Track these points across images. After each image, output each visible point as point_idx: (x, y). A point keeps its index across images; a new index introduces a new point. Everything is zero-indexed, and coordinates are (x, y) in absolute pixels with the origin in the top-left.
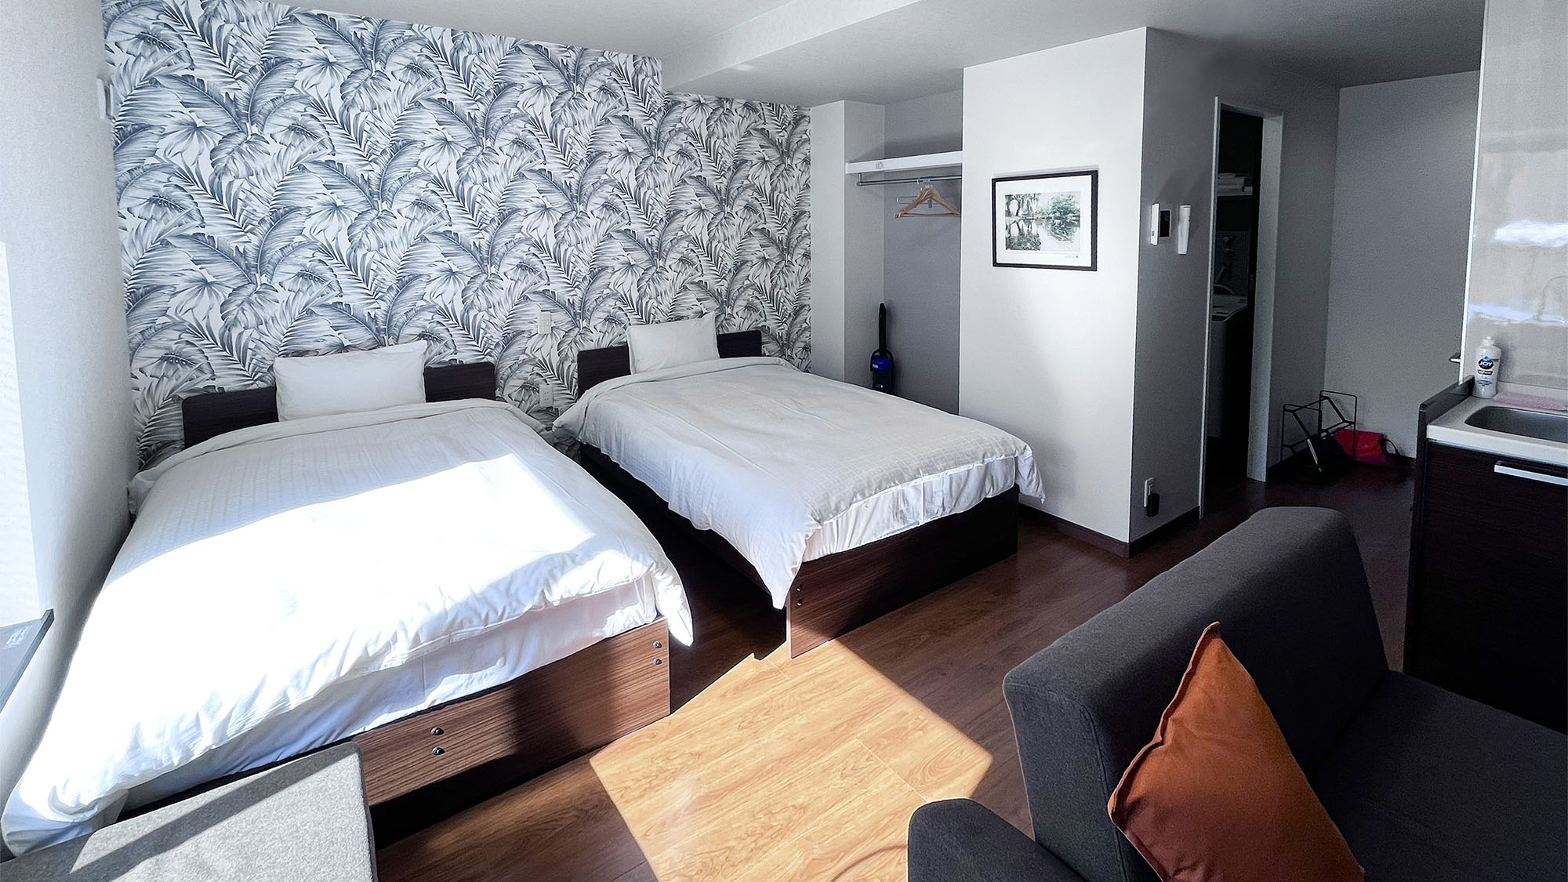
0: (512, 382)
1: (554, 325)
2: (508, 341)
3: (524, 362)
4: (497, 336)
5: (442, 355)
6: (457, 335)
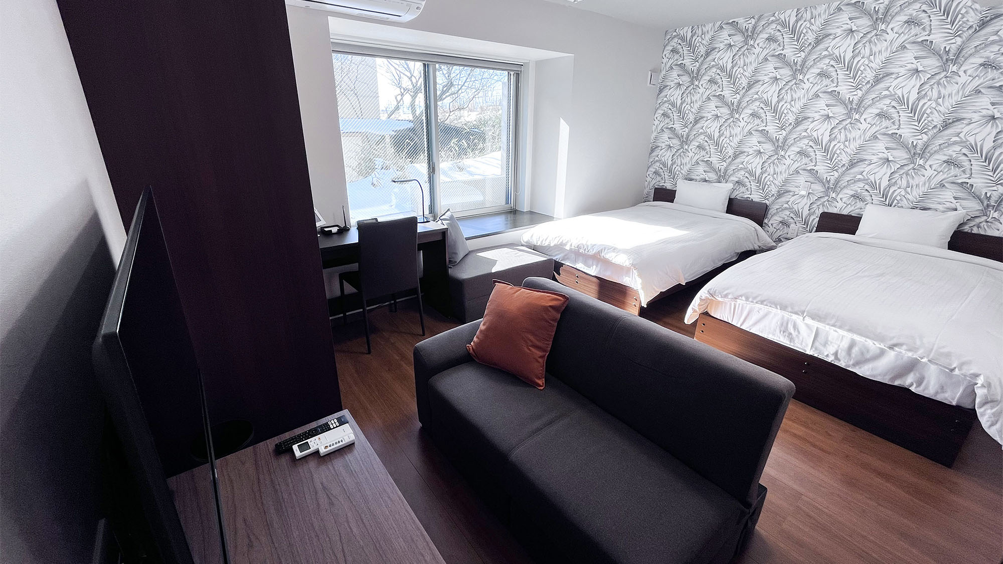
0: (776, 218)
1: (811, 192)
2: (780, 195)
3: (786, 209)
4: (774, 190)
5: (744, 194)
6: (754, 185)
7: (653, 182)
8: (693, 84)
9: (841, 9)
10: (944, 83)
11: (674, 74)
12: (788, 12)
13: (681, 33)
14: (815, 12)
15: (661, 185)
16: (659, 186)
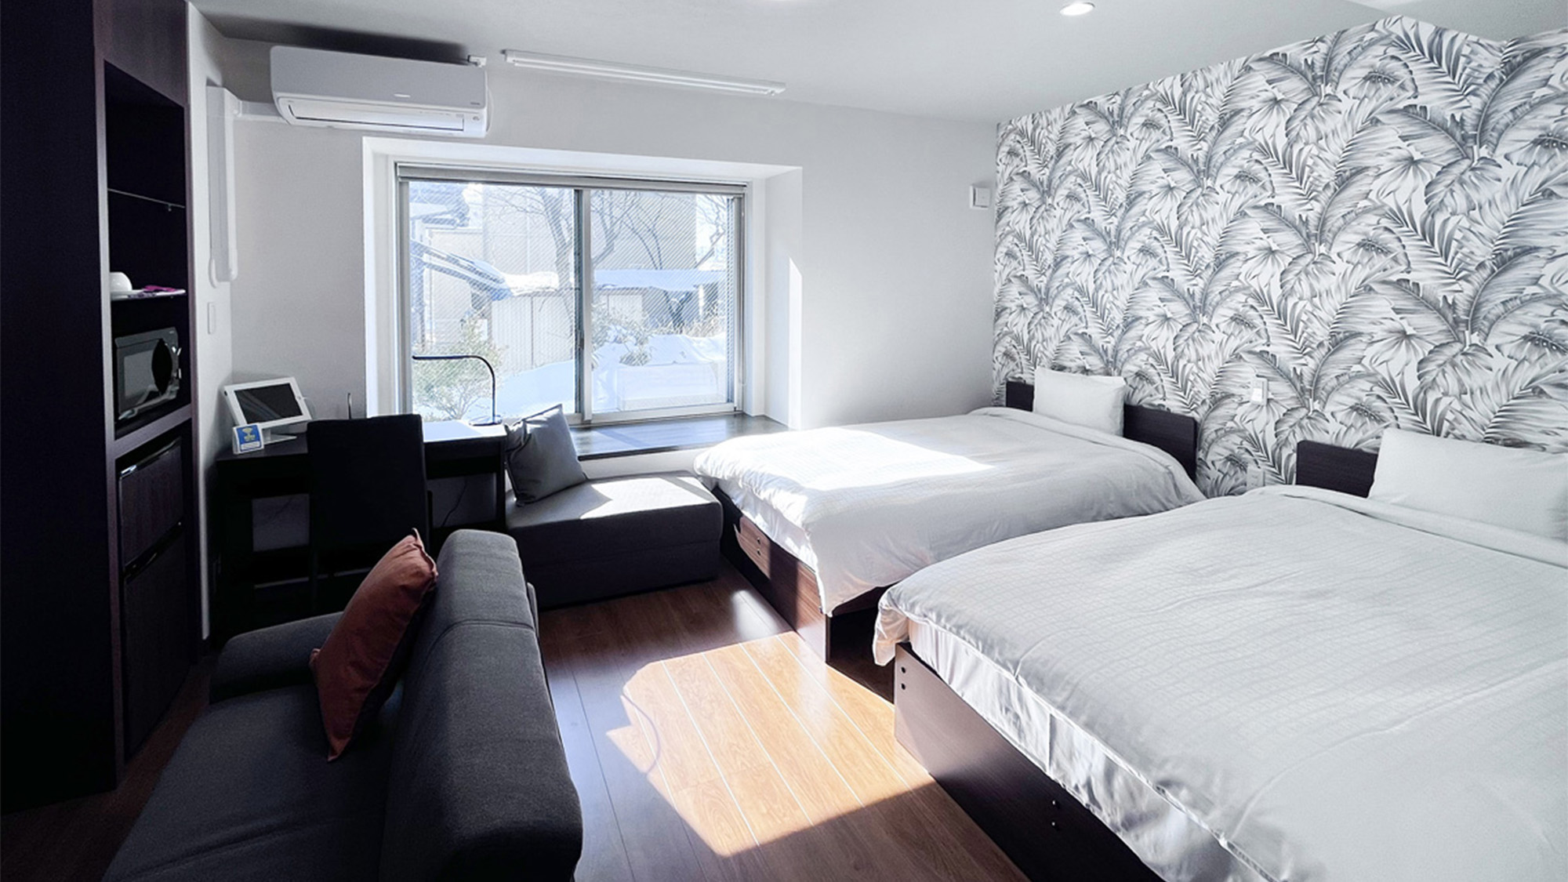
7: (1002, 372)
8: (1044, 203)
9: (1251, 68)
10: (1472, 182)
11: (1016, 187)
12: (1168, 82)
13: (1019, 124)
14: (1211, 78)
15: (1017, 376)
16: (1013, 378)
